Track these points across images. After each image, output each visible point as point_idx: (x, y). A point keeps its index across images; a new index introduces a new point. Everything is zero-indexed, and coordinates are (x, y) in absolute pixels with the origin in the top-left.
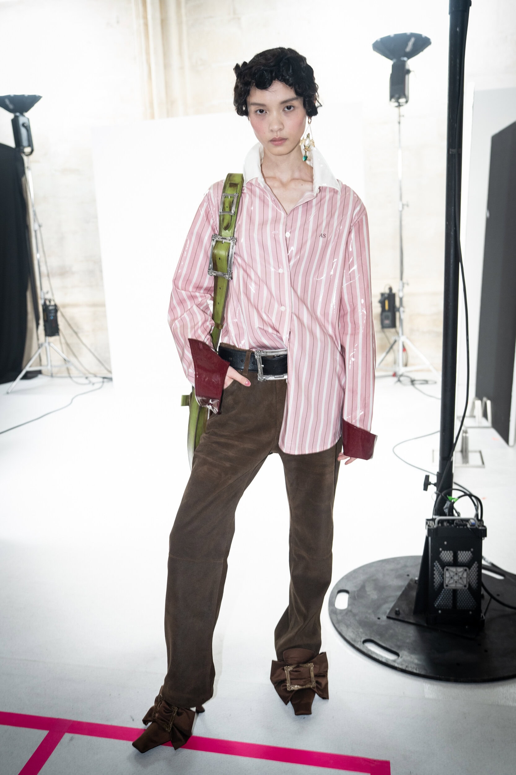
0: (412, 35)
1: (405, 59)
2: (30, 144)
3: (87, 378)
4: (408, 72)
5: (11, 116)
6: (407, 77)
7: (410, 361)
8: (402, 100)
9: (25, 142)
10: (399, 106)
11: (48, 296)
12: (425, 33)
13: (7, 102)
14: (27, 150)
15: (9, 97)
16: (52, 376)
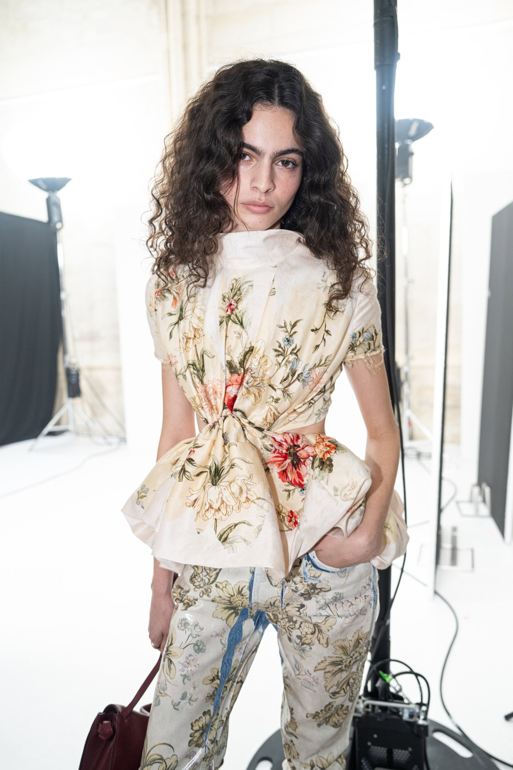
0: (415, 120)
1: (408, 142)
2: (61, 220)
3: (105, 438)
4: (412, 154)
5: (45, 195)
6: (410, 159)
7: (416, 433)
8: (407, 180)
9: (55, 218)
10: (405, 185)
11: (73, 360)
12: (427, 119)
13: (41, 183)
14: (58, 226)
15: (42, 179)
16: (77, 433)
